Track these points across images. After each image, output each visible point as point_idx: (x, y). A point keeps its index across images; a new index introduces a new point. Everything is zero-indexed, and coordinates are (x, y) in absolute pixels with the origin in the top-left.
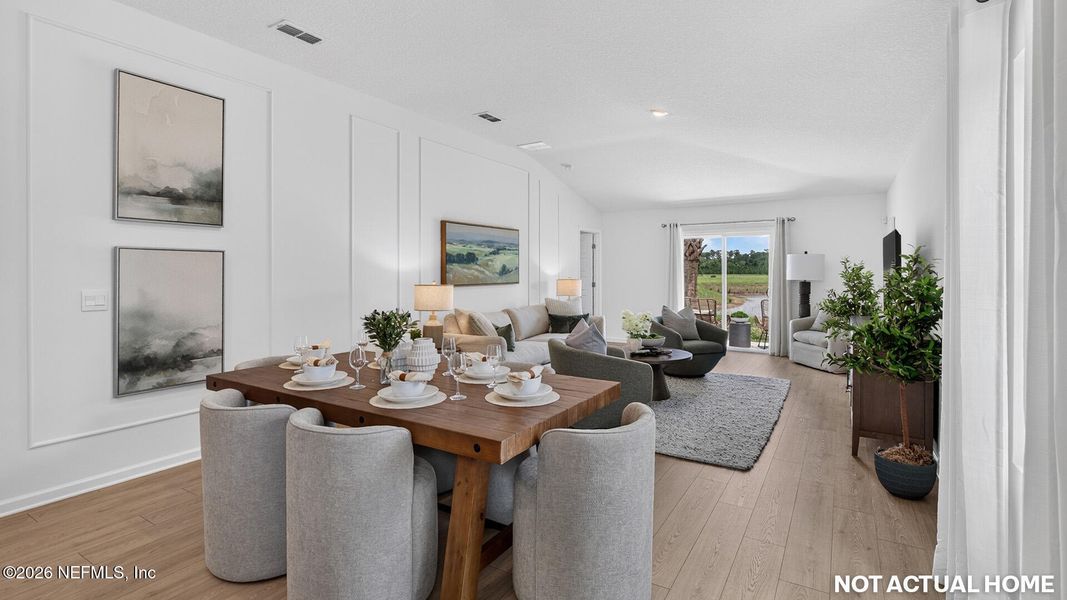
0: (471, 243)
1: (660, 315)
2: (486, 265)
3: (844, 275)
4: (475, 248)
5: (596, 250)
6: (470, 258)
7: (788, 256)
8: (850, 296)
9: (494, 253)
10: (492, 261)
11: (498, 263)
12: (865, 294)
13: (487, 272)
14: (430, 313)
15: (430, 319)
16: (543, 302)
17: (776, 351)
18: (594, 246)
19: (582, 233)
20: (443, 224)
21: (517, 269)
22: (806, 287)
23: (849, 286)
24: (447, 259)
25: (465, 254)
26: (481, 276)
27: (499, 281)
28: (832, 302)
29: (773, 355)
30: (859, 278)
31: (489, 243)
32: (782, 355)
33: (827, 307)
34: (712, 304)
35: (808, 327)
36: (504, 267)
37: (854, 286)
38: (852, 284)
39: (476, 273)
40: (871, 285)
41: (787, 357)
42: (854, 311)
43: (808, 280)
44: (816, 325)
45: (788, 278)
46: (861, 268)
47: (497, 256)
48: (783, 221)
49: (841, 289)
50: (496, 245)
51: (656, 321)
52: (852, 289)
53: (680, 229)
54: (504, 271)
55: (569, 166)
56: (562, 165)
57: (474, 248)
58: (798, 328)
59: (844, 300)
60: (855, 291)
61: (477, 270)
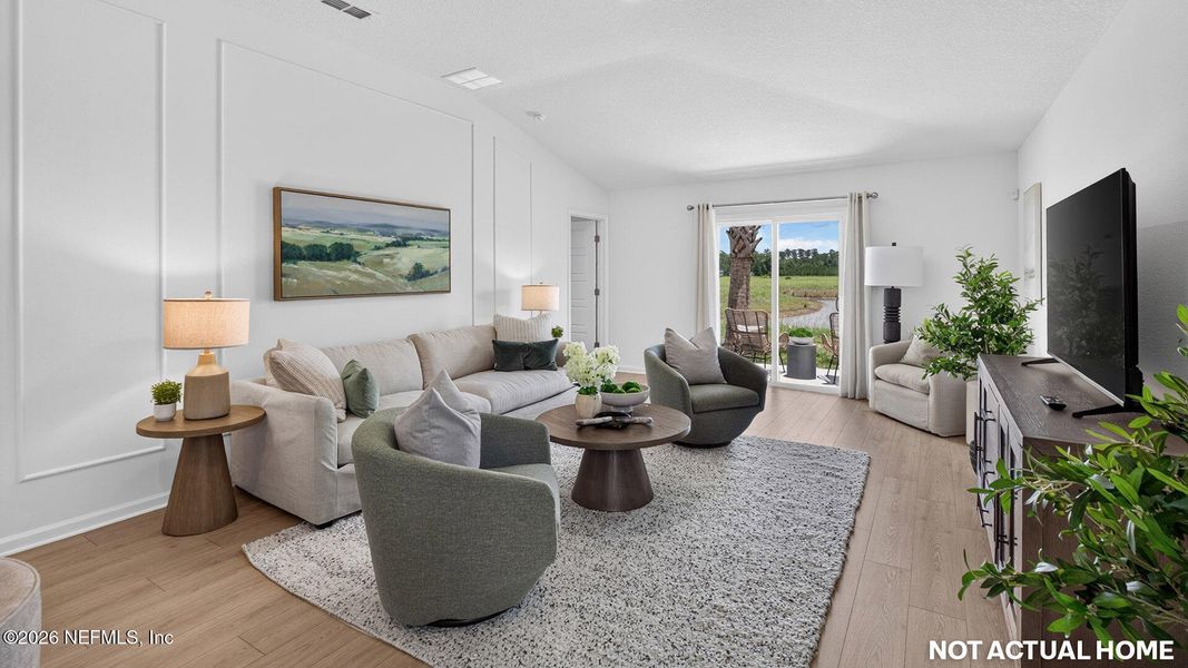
0: (342, 226)
1: (662, 341)
2: (378, 264)
3: (963, 279)
4: (353, 236)
5: (601, 244)
6: (344, 253)
7: (868, 251)
8: (975, 317)
9: (396, 244)
10: (391, 257)
11: (404, 260)
12: (1004, 314)
13: (378, 274)
14: (202, 353)
15: (200, 363)
16: (489, 322)
17: (850, 391)
18: (597, 239)
19: (574, 219)
20: (277, 193)
21: (447, 269)
22: (893, 297)
23: (973, 299)
24: (286, 253)
25: (328, 245)
26: (367, 281)
27: (409, 289)
28: (939, 324)
29: (845, 397)
30: (988, 283)
31: (386, 229)
32: (857, 397)
33: (933, 333)
34: (762, 317)
35: (897, 359)
36: (418, 267)
37: (984, 298)
38: (978, 296)
39: (354, 277)
40: (1012, 296)
41: (864, 399)
42: (982, 344)
43: (896, 285)
44: (910, 355)
45: (868, 282)
46: (992, 266)
47: (399, 249)
48: (860, 198)
49: (958, 303)
50: (400, 232)
51: (654, 354)
52: (980, 303)
53: (712, 211)
54: (419, 273)
55: (537, 115)
56: (529, 113)
57: (350, 237)
58: (881, 360)
59: (962, 323)
60: (983, 308)
61: (356, 272)
